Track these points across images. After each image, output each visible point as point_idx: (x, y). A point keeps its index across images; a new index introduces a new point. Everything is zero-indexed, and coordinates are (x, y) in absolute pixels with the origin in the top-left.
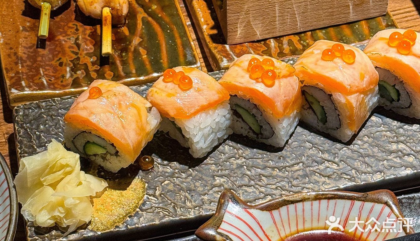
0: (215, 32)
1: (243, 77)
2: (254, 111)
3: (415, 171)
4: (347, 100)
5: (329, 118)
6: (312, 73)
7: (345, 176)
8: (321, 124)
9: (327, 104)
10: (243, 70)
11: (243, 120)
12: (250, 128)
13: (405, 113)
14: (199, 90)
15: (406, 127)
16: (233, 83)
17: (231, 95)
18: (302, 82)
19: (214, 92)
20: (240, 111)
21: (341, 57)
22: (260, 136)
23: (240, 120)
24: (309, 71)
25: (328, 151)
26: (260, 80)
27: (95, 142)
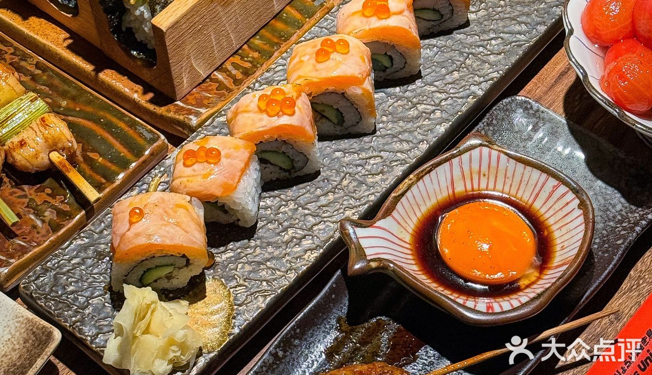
0: (150, 95)
1: (261, 120)
2: (283, 149)
3: (451, 123)
4: (363, 89)
5: (347, 117)
6: (318, 80)
7: (396, 163)
8: (338, 128)
9: (342, 105)
10: (256, 112)
11: (272, 164)
12: (281, 168)
13: (401, 74)
14: (228, 156)
15: (411, 87)
16: (255, 130)
17: (256, 145)
18: (309, 95)
19: (242, 150)
20: (266, 156)
21: (335, 50)
22: (292, 171)
23: (269, 165)
24: (315, 80)
25: (362, 150)
26: (281, 113)
27: (158, 264)
